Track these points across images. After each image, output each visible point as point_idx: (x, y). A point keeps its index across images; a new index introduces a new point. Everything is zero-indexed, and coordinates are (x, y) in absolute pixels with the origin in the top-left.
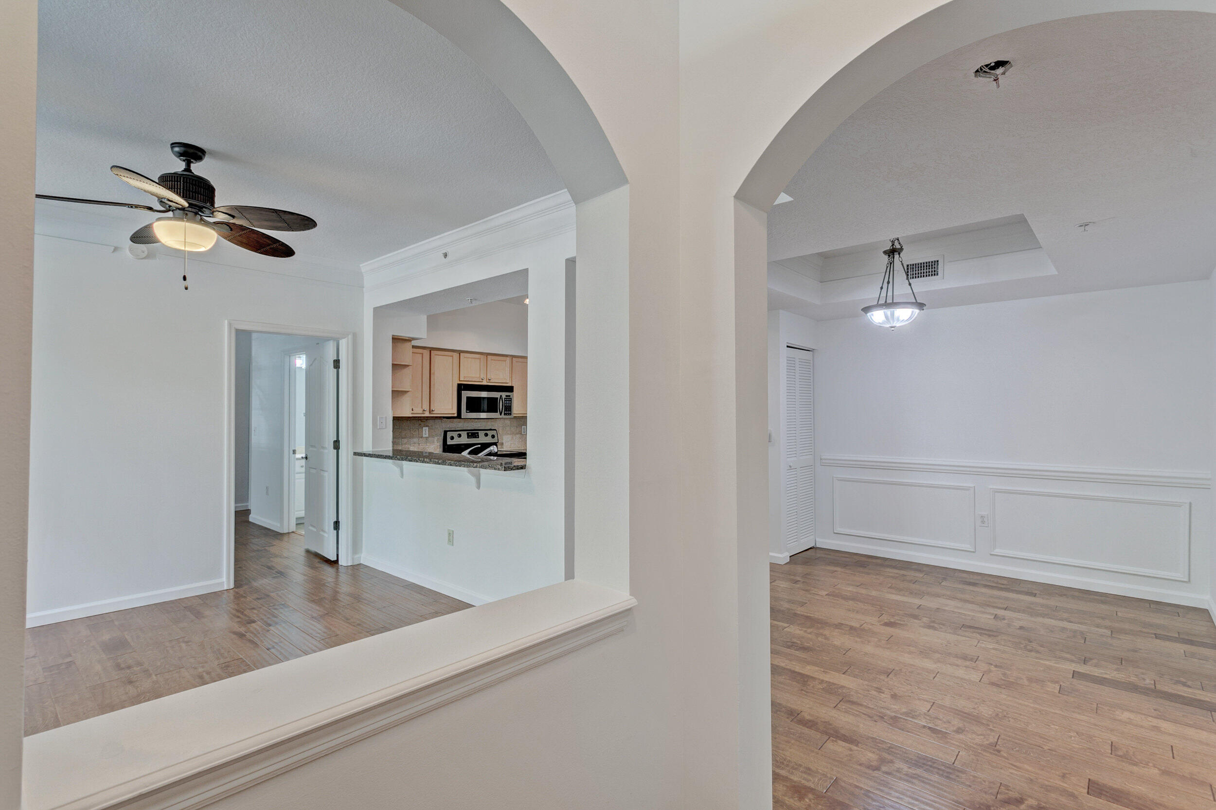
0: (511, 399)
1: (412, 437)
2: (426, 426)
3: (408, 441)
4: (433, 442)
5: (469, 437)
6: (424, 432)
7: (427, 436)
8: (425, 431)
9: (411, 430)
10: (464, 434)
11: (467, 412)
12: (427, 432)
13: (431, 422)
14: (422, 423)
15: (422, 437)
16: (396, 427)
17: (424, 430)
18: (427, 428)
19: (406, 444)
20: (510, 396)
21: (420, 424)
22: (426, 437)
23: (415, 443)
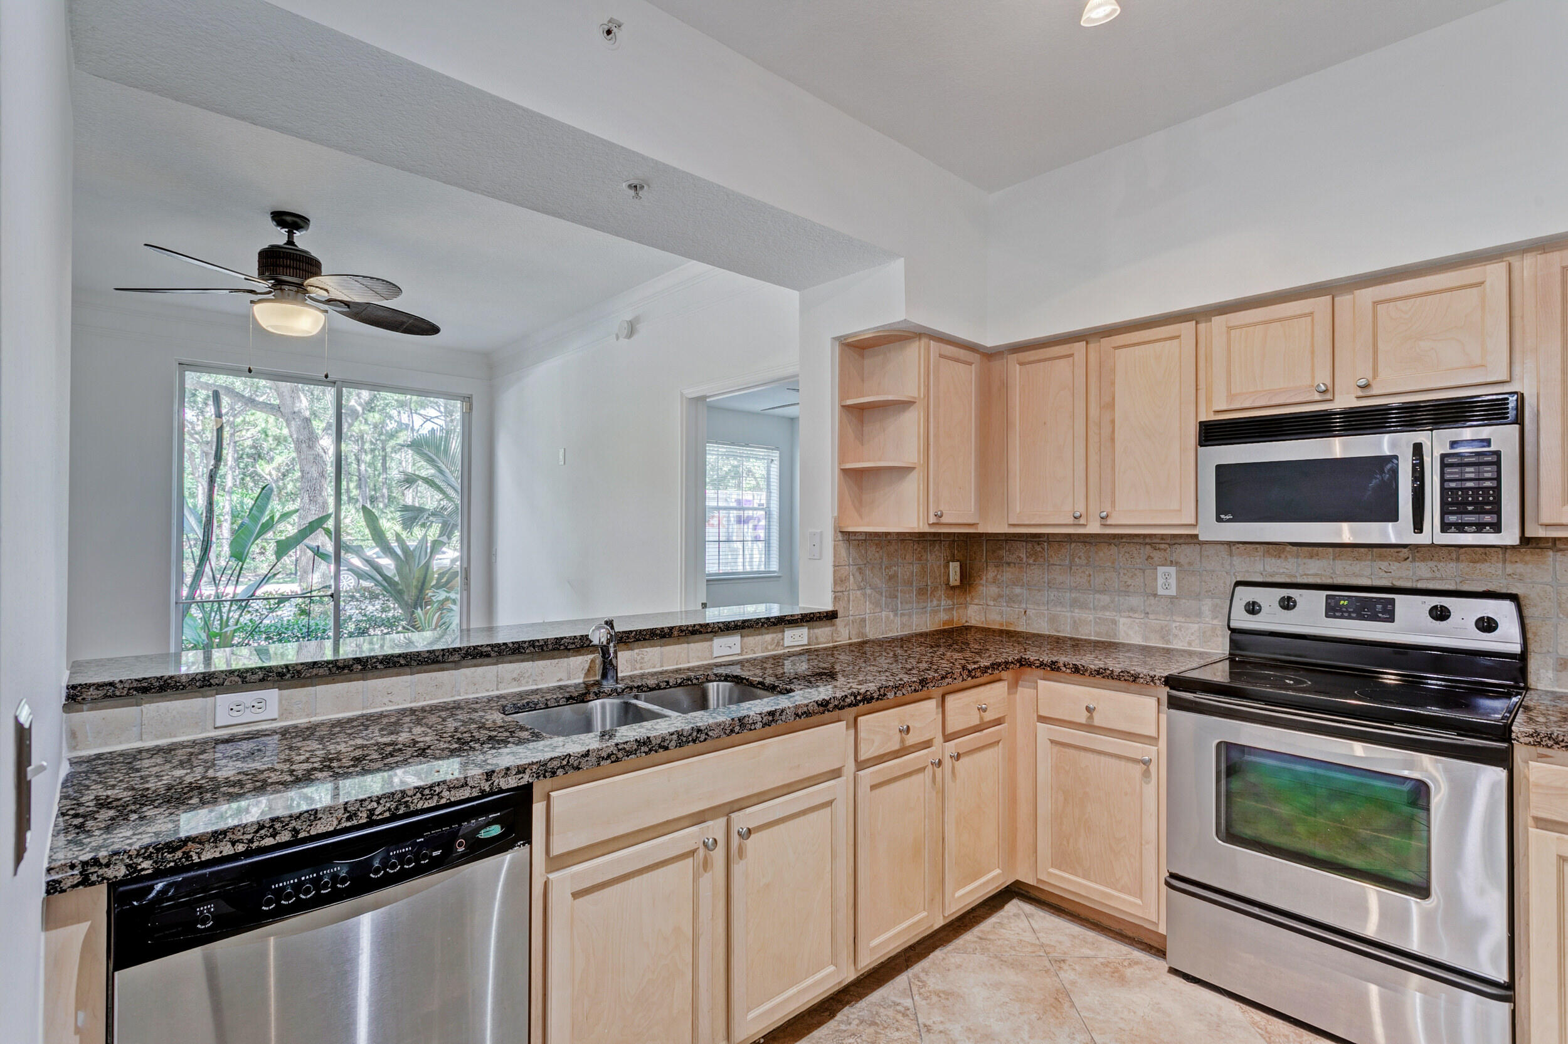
0: (1498, 454)
1: (1126, 591)
2: (1172, 563)
3: (1112, 602)
4: (1199, 614)
5: (1333, 610)
6: (1160, 581)
7: (1173, 591)
8: (1166, 579)
9: (1122, 571)
10: (1312, 603)
11: (1219, 520)
12: (1173, 581)
13: (1185, 553)
14: (1156, 555)
15: (1155, 595)
16: (1077, 560)
17: (1159, 575)
18: (1172, 570)
19: (1105, 608)
20: (1488, 442)
21: (1149, 557)
22: (1166, 596)
23: (1132, 610)
